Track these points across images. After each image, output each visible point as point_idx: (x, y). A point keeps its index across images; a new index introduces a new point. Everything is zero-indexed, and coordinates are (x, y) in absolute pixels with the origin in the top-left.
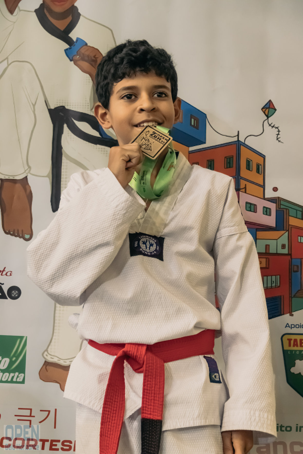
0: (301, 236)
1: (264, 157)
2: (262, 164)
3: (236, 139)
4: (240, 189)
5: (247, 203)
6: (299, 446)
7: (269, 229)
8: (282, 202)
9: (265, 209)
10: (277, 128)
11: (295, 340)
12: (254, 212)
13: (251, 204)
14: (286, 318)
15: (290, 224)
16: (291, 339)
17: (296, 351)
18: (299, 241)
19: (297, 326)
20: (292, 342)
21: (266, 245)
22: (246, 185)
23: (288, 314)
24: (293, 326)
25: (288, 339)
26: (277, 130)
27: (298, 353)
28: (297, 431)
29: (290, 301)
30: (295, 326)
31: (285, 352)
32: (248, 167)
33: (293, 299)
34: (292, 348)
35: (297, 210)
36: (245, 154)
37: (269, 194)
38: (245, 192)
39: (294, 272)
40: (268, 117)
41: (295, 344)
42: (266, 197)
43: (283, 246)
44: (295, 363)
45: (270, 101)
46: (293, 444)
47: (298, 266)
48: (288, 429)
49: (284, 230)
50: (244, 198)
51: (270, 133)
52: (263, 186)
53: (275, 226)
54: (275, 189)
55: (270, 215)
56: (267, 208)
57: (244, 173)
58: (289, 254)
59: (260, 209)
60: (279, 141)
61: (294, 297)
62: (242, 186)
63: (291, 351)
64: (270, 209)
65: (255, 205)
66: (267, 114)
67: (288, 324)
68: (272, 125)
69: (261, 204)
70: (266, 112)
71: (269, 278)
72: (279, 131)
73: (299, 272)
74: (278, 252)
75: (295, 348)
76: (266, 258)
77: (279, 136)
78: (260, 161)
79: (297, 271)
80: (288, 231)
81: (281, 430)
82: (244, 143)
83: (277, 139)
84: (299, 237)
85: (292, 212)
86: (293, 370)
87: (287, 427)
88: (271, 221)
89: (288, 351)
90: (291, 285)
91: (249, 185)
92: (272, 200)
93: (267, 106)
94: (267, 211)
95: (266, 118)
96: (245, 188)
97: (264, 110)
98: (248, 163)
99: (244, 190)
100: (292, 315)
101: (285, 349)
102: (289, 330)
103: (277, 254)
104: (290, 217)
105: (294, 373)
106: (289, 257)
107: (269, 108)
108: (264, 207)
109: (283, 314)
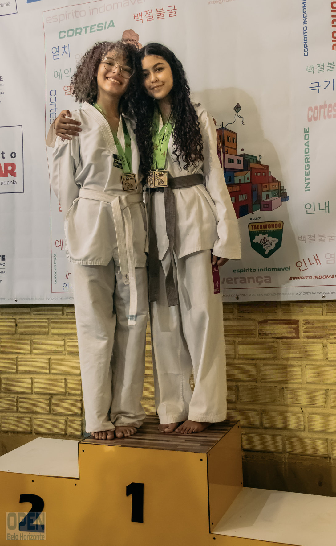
0: (256, 172)
1: (236, 134)
2: (235, 138)
3: (221, 127)
4: (225, 152)
5: (229, 159)
6: (260, 279)
7: (240, 170)
8: (246, 156)
9: (238, 161)
10: (242, 117)
11: (255, 226)
12: (232, 163)
13: (230, 159)
14: (250, 215)
15: (251, 166)
16: (253, 226)
17: (255, 231)
18: (256, 175)
19: (256, 219)
20: (254, 227)
21: (239, 179)
22: (228, 150)
23: (251, 213)
24: (254, 219)
25: (252, 226)
26: (242, 118)
27: (256, 232)
28: (259, 271)
29: (252, 206)
30: (255, 219)
31: (250, 232)
32: (228, 140)
33: (254, 205)
34: (254, 230)
35: (254, 159)
36: (226, 133)
37: (240, 152)
38: (228, 153)
39: (254, 191)
40: (237, 112)
41: (255, 228)
42: (238, 154)
43: (248, 179)
44: (255, 237)
45: (238, 103)
46: (257, 278)
47: (255, 188)
48: (254, 270)
49: (248, 170)
50: (227, 156)
51: (239, 120)
52: (236, 149)
53: (243, 169)
54: (242, 150)
55: (240, 163)
56: (239, 160)
57: (226, 143)
58: (251, 182)
59: (235, 161)
60: (243, 124)
61: (255, 204)
62: (226, 150)
63: (253, 231)
64: (240, 160)
65: (233, 160)
66: (236, 111)
67: (251, 218)
68: (240, 116)
69: (235, 158)
70: (236, 110)
71: (242, 196)
72: (243, 119)
73: (256, 190)
74: (245, 182)
75: (255, 230)
76: (240, 186)
77: (243, 122)
78: (234, 136)
79: (255, 191)
80: (249, 170)
81: (251, 271)
82: (226, 128)
83: (242, 123)
84: (256, 173)
85: (251, 160)
86: (254, 241)
87: (253, 269)
88: (241, 166)
89: (251, 231)
90: (252, 199)
91: (229, 150)
92: (240, 156)
93: (237, 107)
94: (239, 162)
95: (236, 113)
96: (227, 151)
97: (235, 109)
98: (228, 138)
99: (227, 152)
100: (253, 213)
101: (250, 231)
102: (252, 221)
103: (245, 183)
104: (251, 164)
105: (255, 243)
106: (251, 184)
107: (238, 107)
108: (237, 160)
109: (249, 213)
